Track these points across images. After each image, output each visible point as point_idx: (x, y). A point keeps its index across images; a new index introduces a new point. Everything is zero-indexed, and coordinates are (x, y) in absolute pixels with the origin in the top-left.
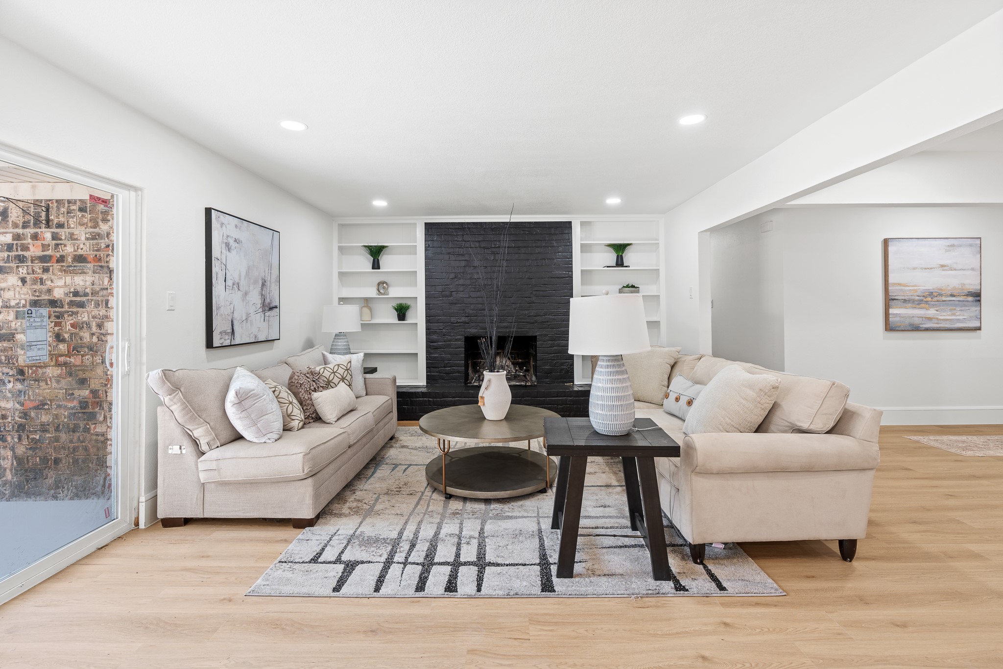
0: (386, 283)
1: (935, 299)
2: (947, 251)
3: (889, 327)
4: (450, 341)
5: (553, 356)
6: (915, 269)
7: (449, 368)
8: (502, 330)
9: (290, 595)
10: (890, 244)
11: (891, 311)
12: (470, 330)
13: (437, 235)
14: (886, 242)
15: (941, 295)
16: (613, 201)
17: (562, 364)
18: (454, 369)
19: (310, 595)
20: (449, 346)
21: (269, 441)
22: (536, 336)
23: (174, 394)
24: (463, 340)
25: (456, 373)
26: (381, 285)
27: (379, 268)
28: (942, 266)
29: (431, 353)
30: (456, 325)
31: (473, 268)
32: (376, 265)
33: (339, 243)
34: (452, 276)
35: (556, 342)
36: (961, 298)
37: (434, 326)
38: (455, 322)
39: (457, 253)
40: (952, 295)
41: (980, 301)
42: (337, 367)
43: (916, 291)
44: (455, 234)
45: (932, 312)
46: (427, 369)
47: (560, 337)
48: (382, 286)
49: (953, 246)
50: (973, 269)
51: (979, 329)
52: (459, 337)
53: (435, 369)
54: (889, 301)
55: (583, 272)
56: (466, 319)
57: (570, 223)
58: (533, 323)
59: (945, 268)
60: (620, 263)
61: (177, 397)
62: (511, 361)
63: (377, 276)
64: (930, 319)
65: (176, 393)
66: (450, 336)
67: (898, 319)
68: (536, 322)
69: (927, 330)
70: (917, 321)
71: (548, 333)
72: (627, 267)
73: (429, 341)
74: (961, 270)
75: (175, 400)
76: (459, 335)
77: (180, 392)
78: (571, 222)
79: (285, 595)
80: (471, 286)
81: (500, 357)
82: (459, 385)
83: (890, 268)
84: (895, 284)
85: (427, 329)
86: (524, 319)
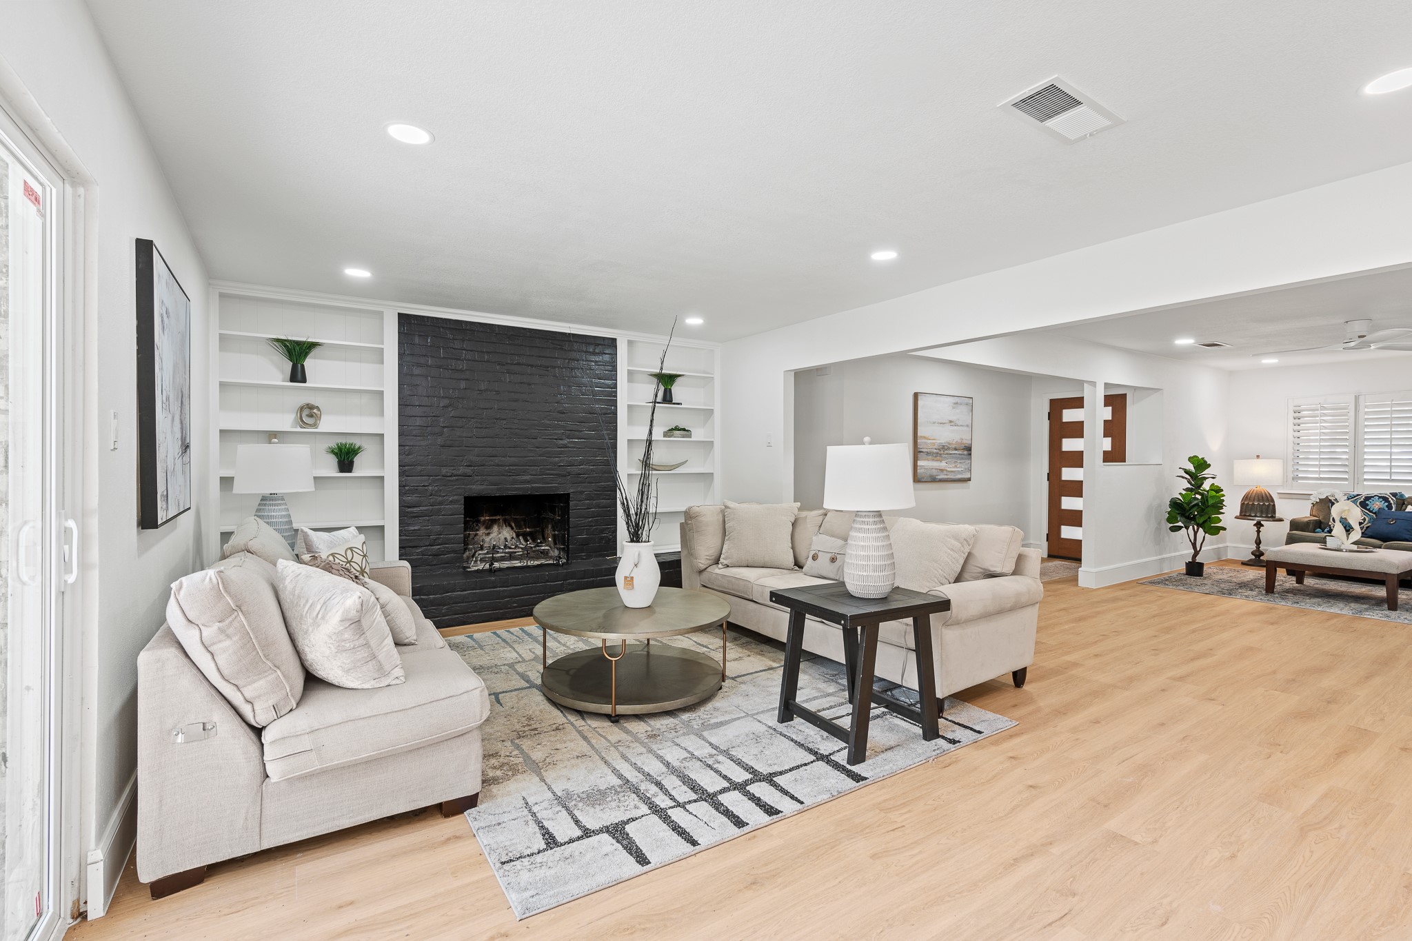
0: (318, 408)
1: (946, 452)
2: (954, 408)
3: (917, 479)
4: (441, 503)
5: (591, 521)
6: (934, 423)
7: (439, 547)
8: (522, 486)
9: (590, 892)
10: (919, 398)
11: (920, 463)
12: (474, 486)
13: (420, 336)
14: (916, 396)
15: (949, 448)
16: (694, 321)
17: (602, 531)
18: (447, 548)
19: (618, 882)
20: (438, 512)
21: (398, 682)
22: (568, 494)
23: (230, 619)
24: (463, 502)
25: (449, 552)
26: (306, 412)
27: (304, 381)
28: (951, 422)
29: (409, 525)
30: (450, 478)
31: (478, 392)
32: (298, 375)
33: (220, 329)
34: (446, 402)
35: (595, 502)
36: (960, 452)
37: (413, 481)
38: (449, 474)
39: (453, 367)
40: (956, 449)
41: (970, 454)
42: (349, 552)
43: (934, 444)
44: (451, 337)
45: (943, 465)
46: (400, 551)
47: (601, 494)
48: (309, 413)
49: (956, 403)
50: (967, 426)
51: (969, 479)
52: (455, 497)
53: (414, 550)
54: (917, 453)
55: (630, 407)
56: (468, 470)
57: (614, 340)
58: (565, 476)
59: (952, 424)
60: (668, 398)
61: (236, 624)
62: (515, 532)
63: (298, 395)
64: (942, 470)
65: (233, 616)
66: (440, 496)
67: (923, 470)
68: (569, 474)
69: (941, 481)
70: (934, 472)
71: (584, 490)
72: (678, 404)
73: (403, 506)
74: (961, 426)
75: (231, 631)
76: (456, 495)
77: (240, 613)
78: (616, 339)
79: (582, 895)
80: (475, 420)
81: (499, 526)
82: (455, 571)
83: (919, 421)
84: (921, 437)
85: (402, 486)
86: (552, 470)
